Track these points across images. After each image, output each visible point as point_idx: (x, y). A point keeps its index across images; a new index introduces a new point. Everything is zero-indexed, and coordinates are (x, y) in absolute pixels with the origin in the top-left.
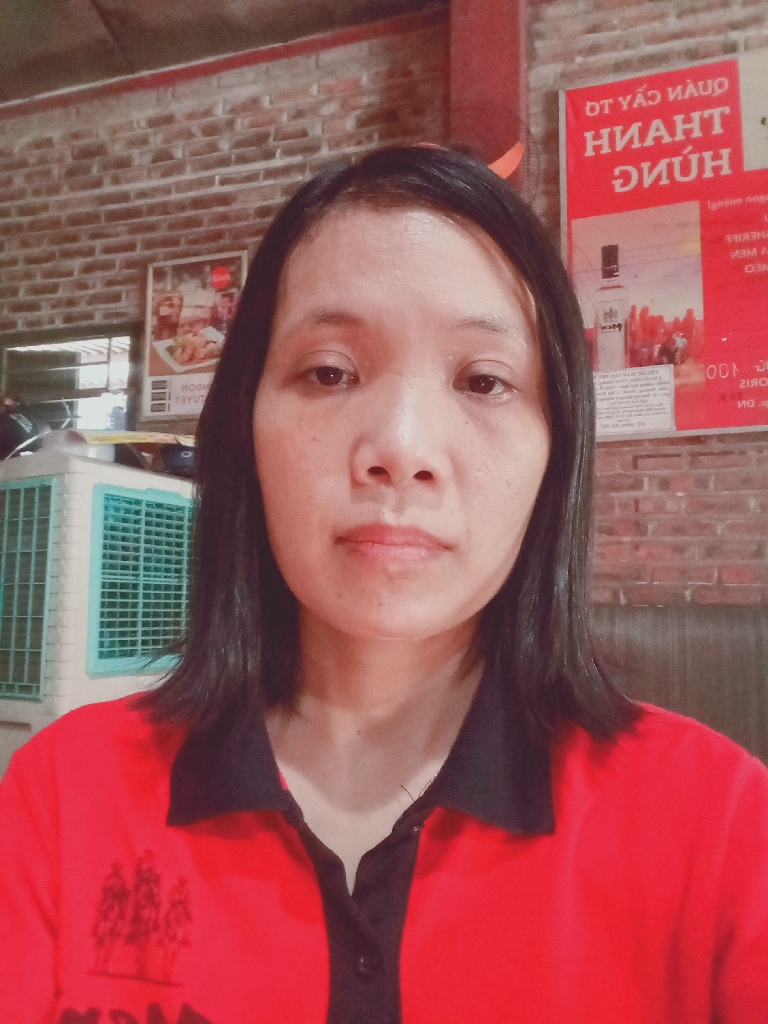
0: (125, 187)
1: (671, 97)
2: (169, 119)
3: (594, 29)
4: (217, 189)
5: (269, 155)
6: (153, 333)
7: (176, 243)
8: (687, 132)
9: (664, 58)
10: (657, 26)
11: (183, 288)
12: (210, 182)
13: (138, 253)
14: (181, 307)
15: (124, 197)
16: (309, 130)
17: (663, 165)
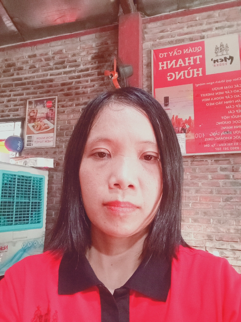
0: (20, 76)
1: (185, 52)
2: (35, 56)
3: (162, 31)
4: (49, 77)
5: (65, 67)
6: (28, 121)
7: (36, 93)
8: (189, 63)
9: (183, 40)
10: (181, 31)
11: (38, 107)
12: (47, 75)
13: (24, 96)
14: (37, 113)
15: (20, 79)
16: (77, 60)
17: (182, 73)
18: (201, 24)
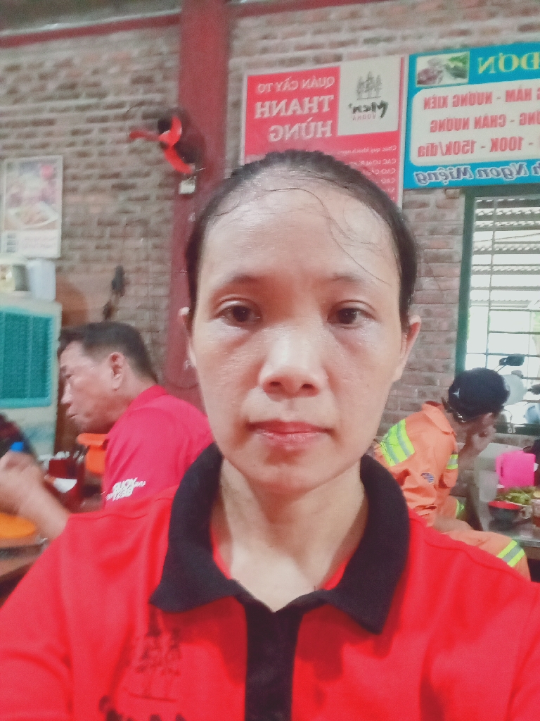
2: (17, 67)
3: (265, 37)
4: (46, 116)
5: (77, 97)
6: (7, 203)
10: (300, 39)
11: (25, 176)
12: (43, 110)
14: (24, 188)
16: (102, 83)
18: (337, 30)
